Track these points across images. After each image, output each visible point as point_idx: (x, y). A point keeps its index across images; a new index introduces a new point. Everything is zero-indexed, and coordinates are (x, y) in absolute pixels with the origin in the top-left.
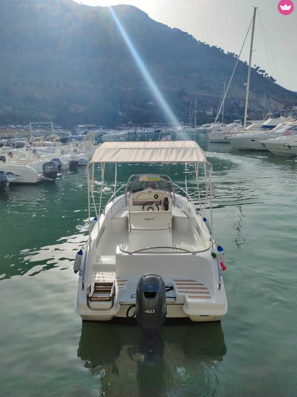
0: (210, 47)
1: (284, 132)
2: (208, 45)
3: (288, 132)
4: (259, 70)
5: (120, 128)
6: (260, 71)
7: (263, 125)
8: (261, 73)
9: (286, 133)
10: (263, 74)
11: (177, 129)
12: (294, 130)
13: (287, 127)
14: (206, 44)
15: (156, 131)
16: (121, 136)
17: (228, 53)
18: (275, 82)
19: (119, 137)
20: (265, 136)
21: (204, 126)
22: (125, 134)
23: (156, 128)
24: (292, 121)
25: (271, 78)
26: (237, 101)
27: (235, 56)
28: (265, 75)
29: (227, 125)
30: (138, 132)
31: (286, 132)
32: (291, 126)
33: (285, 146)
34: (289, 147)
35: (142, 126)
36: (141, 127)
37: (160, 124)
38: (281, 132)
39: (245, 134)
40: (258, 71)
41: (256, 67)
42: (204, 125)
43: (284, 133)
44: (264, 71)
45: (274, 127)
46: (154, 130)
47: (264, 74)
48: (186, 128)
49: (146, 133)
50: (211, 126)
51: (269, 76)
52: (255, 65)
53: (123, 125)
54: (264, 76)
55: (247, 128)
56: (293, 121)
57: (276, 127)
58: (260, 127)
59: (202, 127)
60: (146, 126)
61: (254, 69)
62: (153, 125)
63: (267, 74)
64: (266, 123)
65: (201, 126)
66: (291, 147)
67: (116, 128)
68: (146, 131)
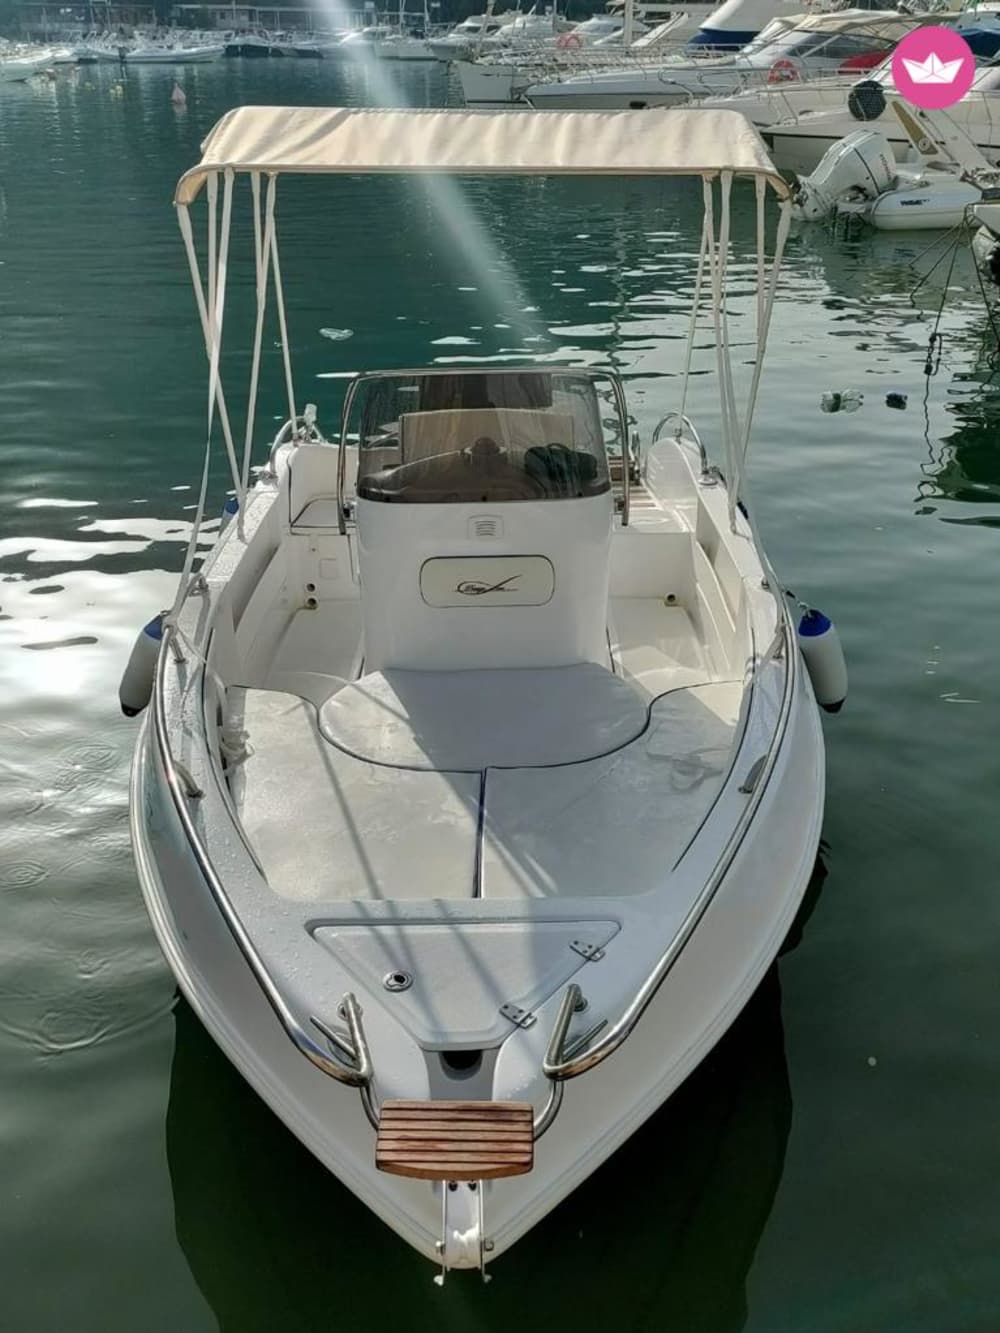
1: (772, 67)
3: (789, 65)
5: (45, 26)
7: (705, 30)
9: (782, 72)
11: (341, 37)
12: (815, 54)
13: (795, 38)
15: (231, 51)
16: (37, 74)
19: (22, 81)
21: (471, 30)
22: (56, 63)
23: (237, 34)
24: (823, 12)
29: (574, 27)
30: (133, 53)
31: (779, 64)
32: (807, 35)
34: (769, 139)
35: (165, 22)
36: (160, 23)
37: (258, 9)
38: (762, 64)
39: (610, 73)
42: (468, 23)
43: (773, 71)
45: (748, 37)
46: (221, 46)
48: (383, 34)
49: (179, 61)
50: (505, 28)
53: (62, 11)
55: (642, 42)
56: (828, 12)
57: (758, 41)
58: (692, 37)
59: (459, 32)
60: (189, 22)
62: (223, 16)
64: (717, 17)
65: (454, 27)
66: (776, 139)
67: (24, 27)
68: (179, 50)
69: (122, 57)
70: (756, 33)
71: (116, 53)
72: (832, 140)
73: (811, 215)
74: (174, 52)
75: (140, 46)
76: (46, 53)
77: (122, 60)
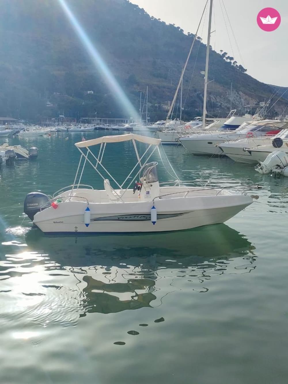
0: (167, 25)
1: (247, 134)
2: (164, 23)
3: (251, 133)
4: (227, 56)
5: (48, 122)
6: (227, 58)
7: (225, 125)
8: (228, 61)
9: (250, 135)
10: (231, 63)
11: (124, 126)
12: (258, 131)
13: (251, 127)
14: (161, 21)
15: (96, 129)
16: (46, 134)
17: (189, 34)
18: (246, 73)
19: (42, 136)
20: (222, 138)
21: (158, 124)
22: (51, 131)
23: (97, 125)
24: (258, 120)
25: (241, 67)
26: (200, 94)
27: (196, 38)
28: (234, 63)
29: (186, 123)
31: (249, 133)
32: (255, 126)
33: (245, 151)
34: (250, 152)
35: (78, 122)
36: (76, 122)
37: (102, 119)
38: (244, 133)
39: (202, 135)
40: (224, 58)
41: (223, 53)
42: (158, 122)
43: (247, 135)
44: (232, 59)
45: (237, 126)
46: (93, 127)
47: (232, 61)
49: (82, 131)
50: (167, 124)
51: (238, 64)
52: (221, 51)
53: (52, 119)
54: (232, 64)
55: (207, 128)
56: (259, 120)
57: (240, 127)
58: (221, 126)
59: (155, 125)
60: (84, 122)
61: (220, 55)
62: (93, 120)
63: (236, 62)
64: (229, 121)
65: (154, 123)
66: (252, 152)
67: (42, 123)
68: (82, 128)
69: (67, 130)
70: (240, 126)
71: (66, 129)
72: (269, 153)
73: (265, 172)
74: (81, 129)
75: (72, 127)
76: (48, 129)
77: (67, 131)
